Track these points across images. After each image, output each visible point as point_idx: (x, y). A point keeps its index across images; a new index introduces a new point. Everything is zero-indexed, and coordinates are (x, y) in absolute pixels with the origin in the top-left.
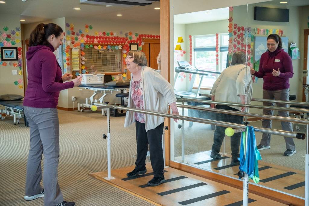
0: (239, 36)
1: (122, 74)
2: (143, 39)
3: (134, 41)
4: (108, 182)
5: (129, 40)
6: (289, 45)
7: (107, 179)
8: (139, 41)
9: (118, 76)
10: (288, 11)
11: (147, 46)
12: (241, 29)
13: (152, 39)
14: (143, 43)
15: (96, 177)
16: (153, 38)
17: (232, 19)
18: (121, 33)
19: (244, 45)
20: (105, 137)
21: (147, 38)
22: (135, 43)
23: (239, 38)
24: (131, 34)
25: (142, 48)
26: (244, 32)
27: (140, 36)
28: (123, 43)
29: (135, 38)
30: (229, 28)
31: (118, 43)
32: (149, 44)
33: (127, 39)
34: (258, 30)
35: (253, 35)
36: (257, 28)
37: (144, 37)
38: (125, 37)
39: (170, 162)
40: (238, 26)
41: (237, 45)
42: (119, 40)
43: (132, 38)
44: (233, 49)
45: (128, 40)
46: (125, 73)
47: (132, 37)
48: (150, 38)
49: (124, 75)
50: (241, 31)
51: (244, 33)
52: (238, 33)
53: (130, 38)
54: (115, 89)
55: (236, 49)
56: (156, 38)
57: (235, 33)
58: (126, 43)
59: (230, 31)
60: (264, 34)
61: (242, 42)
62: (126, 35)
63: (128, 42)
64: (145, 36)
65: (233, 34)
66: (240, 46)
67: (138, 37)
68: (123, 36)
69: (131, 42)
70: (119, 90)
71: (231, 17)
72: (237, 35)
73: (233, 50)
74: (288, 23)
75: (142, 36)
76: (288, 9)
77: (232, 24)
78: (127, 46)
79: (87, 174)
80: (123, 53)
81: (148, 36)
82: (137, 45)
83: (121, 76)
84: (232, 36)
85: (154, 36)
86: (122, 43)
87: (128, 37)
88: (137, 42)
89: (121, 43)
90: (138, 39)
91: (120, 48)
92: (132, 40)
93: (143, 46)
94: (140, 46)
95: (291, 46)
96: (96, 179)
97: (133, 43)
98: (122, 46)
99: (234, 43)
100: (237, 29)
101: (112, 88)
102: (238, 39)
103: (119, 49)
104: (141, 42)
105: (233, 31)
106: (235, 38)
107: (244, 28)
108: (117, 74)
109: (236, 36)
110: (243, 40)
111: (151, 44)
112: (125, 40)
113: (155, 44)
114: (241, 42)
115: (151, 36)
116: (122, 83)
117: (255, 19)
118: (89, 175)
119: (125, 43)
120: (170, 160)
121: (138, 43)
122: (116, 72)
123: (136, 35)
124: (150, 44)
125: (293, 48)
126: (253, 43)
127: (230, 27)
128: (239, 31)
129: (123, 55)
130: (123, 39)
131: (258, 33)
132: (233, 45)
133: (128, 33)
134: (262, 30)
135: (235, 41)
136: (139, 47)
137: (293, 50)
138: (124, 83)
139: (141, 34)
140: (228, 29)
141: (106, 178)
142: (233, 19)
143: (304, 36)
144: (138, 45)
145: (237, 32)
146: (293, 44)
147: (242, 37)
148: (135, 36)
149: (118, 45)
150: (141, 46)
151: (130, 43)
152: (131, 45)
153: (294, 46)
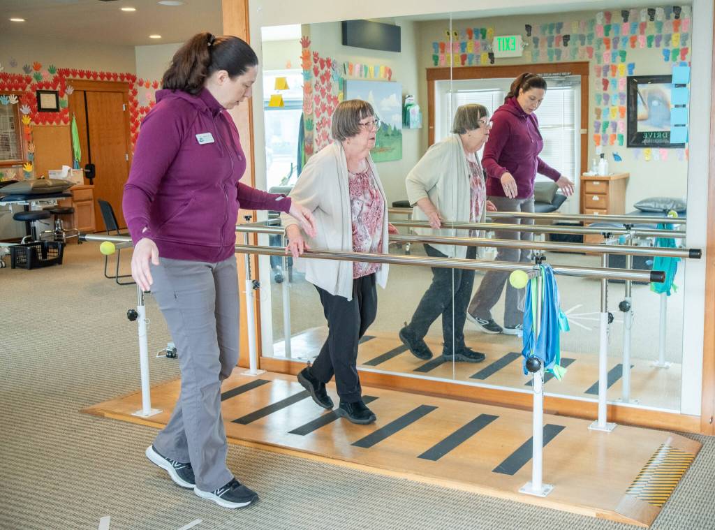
0: (323, 79)
1: (23, 164)
2: (70, 80)
3: (47, 85)
4: (149, 423)
5: (34, 81)
6: (404, 98)
7: (143, 416)
8: (59, 85)
9: (13, 170)
10: (399, 28)
11: (80, 96)
12: (325, 63)
13: (91, 81)
14: (70, 90)
15: (107, 415)
16: (91, 78)
17: (310, 42)
18: (13, 64)
19: (332, 97)
20: (133, 316)
21: (78, 77)
22: (51, 89)
23: (323, 83)
24: (37, 67)
25: (67, 103)
26: (331, 70)
27: (61, 72)
28: (20, 90)
29: (49, 78)
30: (301, 60)
31: (7, 89)
32: (85, 92)
33: (29, 80)
34: (351, 67)
35: (342, 76)
36: (348, 63)
37: (71, 77)
38: (24, 75)
39: (261, 361)
40: (320, 56)
41: (321, 97)
42: (9, 81)
43: (42, 77)
44: (315, 105)
45: (32, 83)
46: (31, 163)
47: (42, 74)
48: (85, 78)
49: (29, 168)
50: (326, 68)
51: (331, 73)
52: (322, 72)
53: (37, 78)
54: (28, 201)
55: (319, 107)
56: (99, 79)
57: (316, 73)
58: (28, 89)
59: (306, 67)
60: (361, 75)
61: (329, 91)
62: (26, 69)
63: (33, 88)
64: (74, 73)
65: (313, 72)
66: (325, 100)
67: (56, 74)
68: (19, 71)
69: (41, 87)
70: (37, 203)
71: (307, 37)
72: (319, 75)
73: (314, 109)
74: (398, 53)
75: (67, 72)
76: (397, 24)
77: (309, 53)
78: (29, 96)
79: (77, 411)
80: (21, 113)
81: (82, 74)
82: (54, 95)
83: (20, 170)
84: (311, 77)
85: (95, 75)
86: (17, 88)
87: (32, 75)
88: (55, 87)
89: (13, 90)
90: (56, 80)
91: (13, 100)
92: (43, 80)
93: (69, 96)
94: (62, 96)
95: (407, 102)
96: (108, 418)
97: (44, 89)
98: (19, 97)
99: (315, 93)
100: (318, 64)
101: (19, 199)
102: (322, 86)
103: (9, 103)
104: (64, 89)
105: (312, 67)
106: (317, 83)
107: (331, 62)
108: (9, 165)
109: (318, 78)
110: (329, 87)
111: (90, 93)
112: (24, 81)
113: (98, 93)
114: (326, 91)
115: (88, 74)
116: (46, 186)
117: (345, 42)
118: (82, 412)
119: (24, 88)
120: (261, 356)
121: (57, 90)
122: (4, 159)
123: (52, 71)
124: (87, 93)
125: (410, 105)
126: (342, 94)
127: (305, 57)
128: (322, 67)
129: (21, 118)
130: (20, 79)
131: (351, 74)
132: (314, 97)
133: (31, 64)
134: (357, 68)
135: (317, 89)
136: (60, 98)
137: (411, 109)
138: (52, 186)
139: (63, 67)
140: (301, 62)
141: (138, 414)
142: (312, 41)
143: (426, 82)
144: (56, 93)
145: (320, 69)
146: (409, 96)
147: (328, 80)
148: (48, 72)
149: (8, 94)
150: (65, 98)
151: (38, 89)
152: (41, 95)
153: (411, 102)
